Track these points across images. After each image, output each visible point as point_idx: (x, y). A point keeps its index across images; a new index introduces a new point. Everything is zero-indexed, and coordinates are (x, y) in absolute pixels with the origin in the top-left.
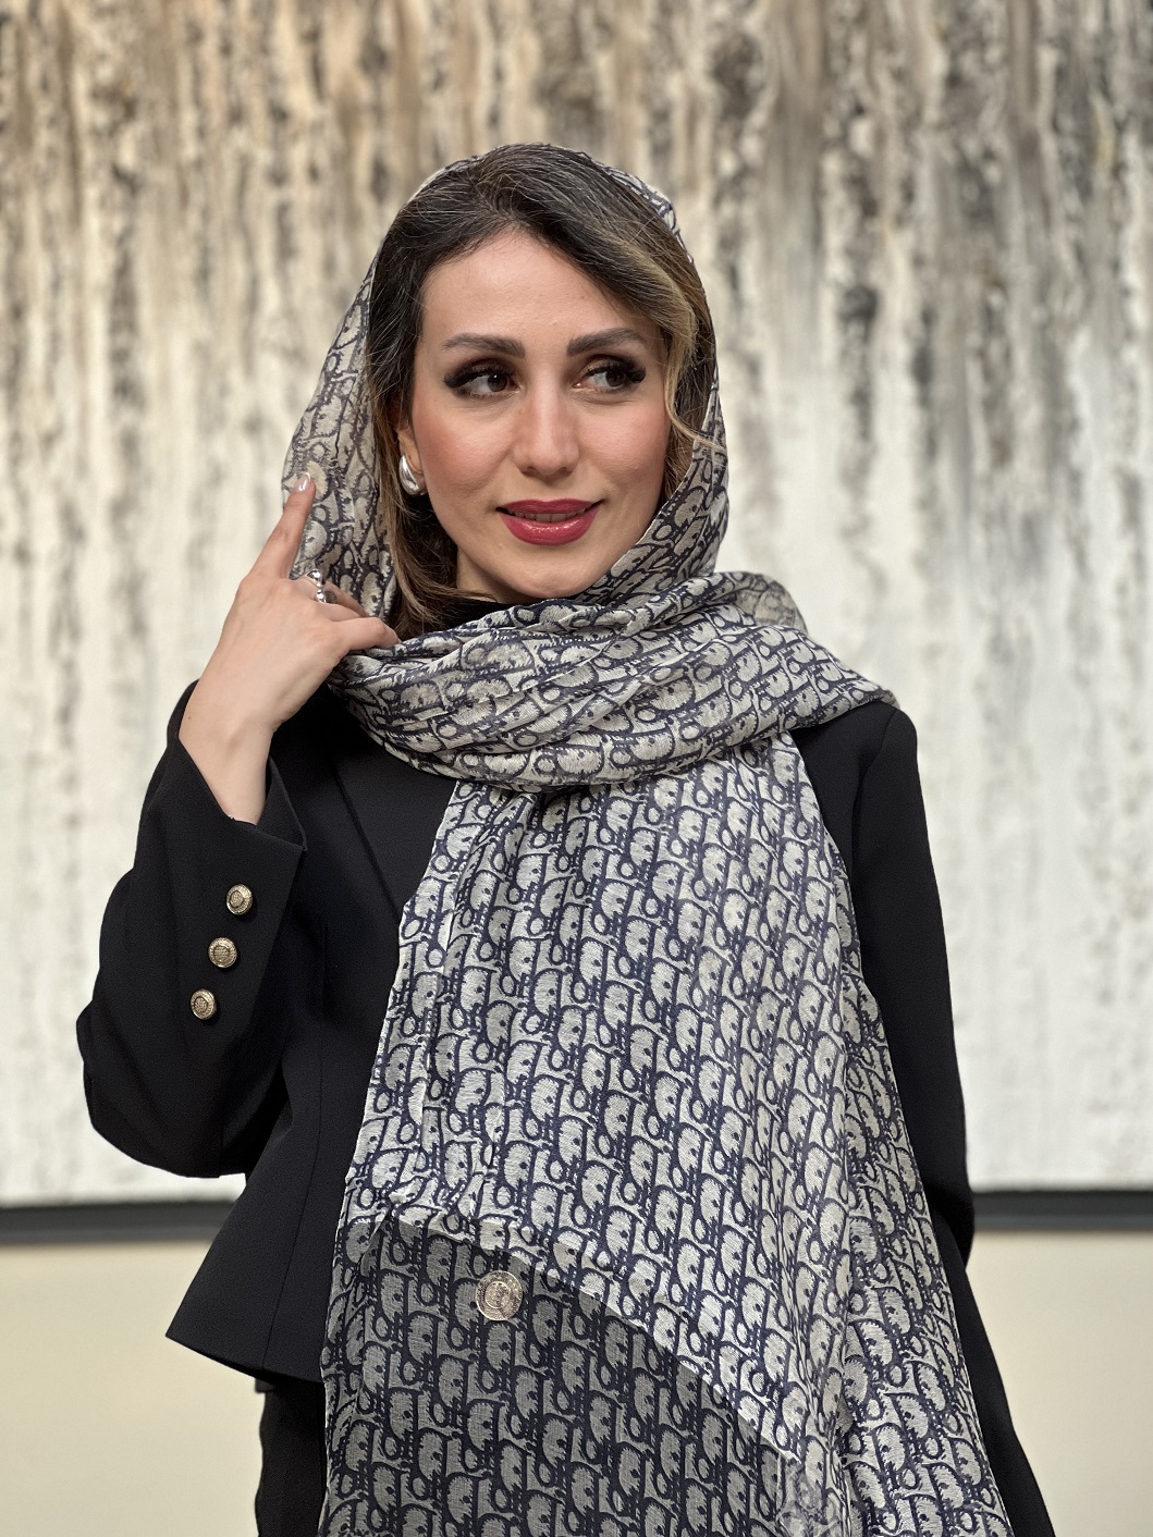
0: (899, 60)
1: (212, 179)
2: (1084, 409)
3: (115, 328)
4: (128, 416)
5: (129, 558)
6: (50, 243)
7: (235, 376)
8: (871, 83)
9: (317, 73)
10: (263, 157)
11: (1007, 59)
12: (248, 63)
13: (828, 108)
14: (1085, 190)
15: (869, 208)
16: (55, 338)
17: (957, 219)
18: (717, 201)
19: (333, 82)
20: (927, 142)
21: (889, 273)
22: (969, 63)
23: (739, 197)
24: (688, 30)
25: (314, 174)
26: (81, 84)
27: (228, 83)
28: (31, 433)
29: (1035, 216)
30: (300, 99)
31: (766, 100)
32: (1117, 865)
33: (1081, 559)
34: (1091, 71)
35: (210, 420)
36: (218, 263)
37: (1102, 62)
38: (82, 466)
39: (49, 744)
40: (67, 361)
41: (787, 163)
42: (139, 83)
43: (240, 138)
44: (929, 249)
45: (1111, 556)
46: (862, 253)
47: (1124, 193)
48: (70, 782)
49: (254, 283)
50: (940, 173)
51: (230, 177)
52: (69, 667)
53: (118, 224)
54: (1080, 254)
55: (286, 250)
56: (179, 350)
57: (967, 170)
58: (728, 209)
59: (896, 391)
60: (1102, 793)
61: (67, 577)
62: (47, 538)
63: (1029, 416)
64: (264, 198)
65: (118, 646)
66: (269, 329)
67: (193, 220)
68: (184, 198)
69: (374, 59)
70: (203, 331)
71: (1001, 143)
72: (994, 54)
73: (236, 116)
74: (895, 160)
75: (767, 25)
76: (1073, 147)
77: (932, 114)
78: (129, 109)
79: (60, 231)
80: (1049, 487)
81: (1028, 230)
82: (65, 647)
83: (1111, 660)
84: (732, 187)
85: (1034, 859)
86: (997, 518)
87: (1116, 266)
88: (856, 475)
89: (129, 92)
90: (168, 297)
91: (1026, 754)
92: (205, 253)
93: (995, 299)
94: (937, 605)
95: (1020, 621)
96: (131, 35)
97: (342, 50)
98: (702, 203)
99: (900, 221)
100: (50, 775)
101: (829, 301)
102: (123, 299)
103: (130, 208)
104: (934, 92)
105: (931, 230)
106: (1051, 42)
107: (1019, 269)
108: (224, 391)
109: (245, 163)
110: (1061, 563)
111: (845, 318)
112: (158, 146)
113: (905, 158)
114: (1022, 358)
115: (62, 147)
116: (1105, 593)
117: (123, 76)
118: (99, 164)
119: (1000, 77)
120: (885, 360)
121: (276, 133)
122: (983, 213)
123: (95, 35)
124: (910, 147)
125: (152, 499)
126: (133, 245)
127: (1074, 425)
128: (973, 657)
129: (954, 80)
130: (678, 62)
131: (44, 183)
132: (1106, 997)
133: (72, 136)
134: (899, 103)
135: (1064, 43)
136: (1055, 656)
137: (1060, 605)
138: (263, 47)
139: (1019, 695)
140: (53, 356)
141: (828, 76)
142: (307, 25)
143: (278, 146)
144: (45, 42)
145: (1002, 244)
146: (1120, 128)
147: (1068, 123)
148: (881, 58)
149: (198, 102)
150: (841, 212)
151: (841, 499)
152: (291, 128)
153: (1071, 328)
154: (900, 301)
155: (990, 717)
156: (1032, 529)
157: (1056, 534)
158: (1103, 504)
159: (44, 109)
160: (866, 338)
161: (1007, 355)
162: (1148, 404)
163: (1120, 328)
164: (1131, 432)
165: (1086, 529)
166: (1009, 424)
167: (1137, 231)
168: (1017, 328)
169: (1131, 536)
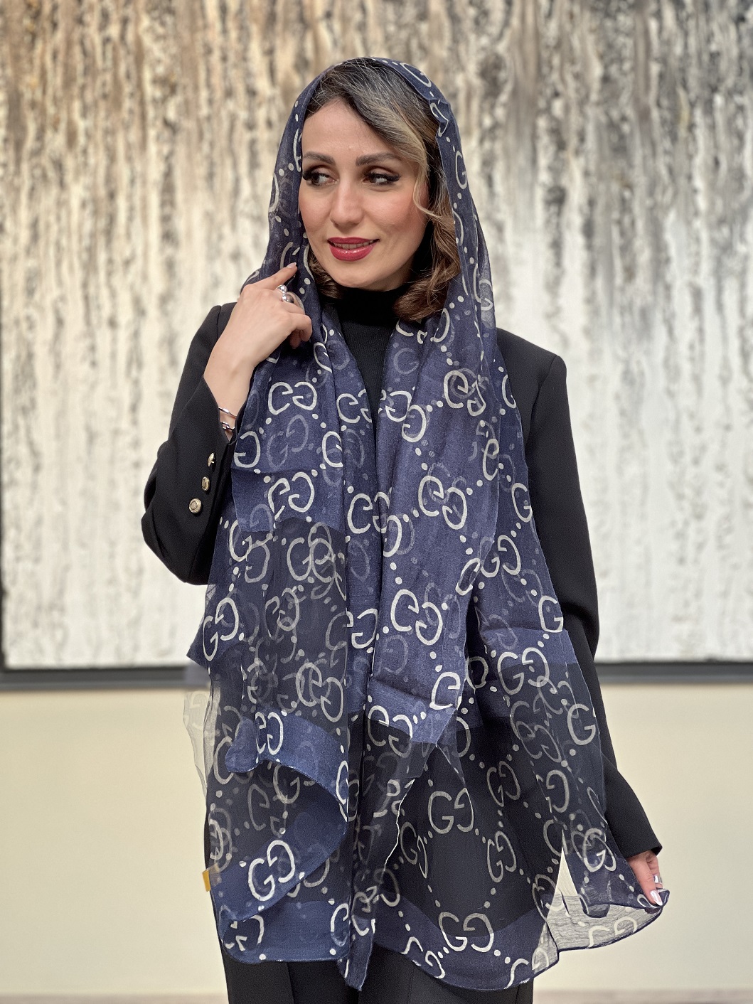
0: (578, 68)
1: (215, 126)
2: (673, 252)
3: (163, 204)
4: (169, 251)
5: (169, 326)
6: (129, 159)
7: (226, 230)
8: (563, 80)
9: (272, 71)
10: (243, 115)
11: (634, 69)
12: (235, 66)
13: (541, 93)
14: (674, 138)
15: (561, 146)
16: (131, 209)
17: (607, 152)
18: (481, 141)
19: (280, 76)
20: (591, 111)
21: (571, 180)
22: (614, 70)
23: (493, 139)
24: (467, 51)
25: (269, 124)
26: (147, 75)
27: (225, 76)
28: (118, 259)
29: (648, 151)
30: (263, 84)
31: (508, 88)
32: (688, 492)
33: (670, 331)
34: (678, 76)
35: (213, 253)
36: (218, 170)
37: (683, 70)
38: (145, 277)
39: (125, 424)
40: (138, 221)
41: (518, 121)
42: (178, 77)
43: (231, 105)
44: (592, 167)
45: (686, 330)
46: (557, 169)
47: (694, 139)
48: (136, 444)
49: (237, 181)
50: (598, 127)
51: (226, 125)
52: (136, 382)
53: (166, 150)
54: (671, 170)
55: (254, 164)
56: (197, 216)
57: (613, 126)
58: (487, 145)
59: (574, 241)
60: (681, 454)
61: (136, 335)
62: (125, 315)
63: (644, 256)
64: (243, 136)
65: (162, 372)
66: (244, 205)
67: (206, 147)
68: (201, 136)
69: (302, 64)
70: (210, 206)
71: (630, 112)
72: (627, 66)
73: (229, 93)
74: (575, 121)
75: (509, 49)
76: (667, 115)
77: (594, 97)
78: (173, 89)
79: (135, 153)
80: (654, 293)
81: (644, 158)
82: (134, 373)
83: (686, 384)
84: (490, 134)
85: (645, 488)
86: (626, 309)
87: (690, 178)
88: (553, 285)
89: (173, 79)
90: (192, 188)
91: (641, 433)
92: (212, 165)
93: (627, 194)
94: (595, 354)
95: (639, 363)
96: (174, 50)
97: (285, 59)
98: (474, 142)
99: (577, 153)
100: (125, 440)
101: (540, 194)
102: (168, 189)
103: (172, 141)
104: (596, 86)
105: (593, 157)
106: (657, 60)
107: (640, 179)
108: (221, 237)
109: (233, 118)
110: (660, 332)
111: (548, 203)
112: (187, 108)
113: (581, 119)
114: (640, 225)
115: (137, 109)
116: (683, 348)
117: (170, 71)
118: (156, 118)
119: (630, 78)
120: (569, 226)
121: (250, 102)
122: (620, 149)
123: (155, 49)
124: (582, 113)
125: (181, 294)
126: (173, 161)
127: (668, 260)
128: (614, 381)
129: (606, 79)
130: (462, 68)
131: (127, 127)
132: (682, 561)
133: (142, 103)
134: (577, 91)
135: (664, 60)
136: (656, 381)
137: (660, 355)
138: (244, 57)
139: (637, 402)
140: (130, 219)
141: (540, 76)
142: (267, 45)
143: (250, 109)
144: (128, 53)
145: (631, 166)
146: (692, 105)
147: (665, 102)
148: (567, 66)
149: (209, 85)
150: (546, 148)
151: (546, 298)
152: (258, 99)
153: (666, 209)
154: (577, 194)
155: (623, 413)
156: (645, 314)
157: (658, 317)
158: (682, 301)
159: (127, 88)
160: (559, 214)
161: (633, 223)
162: (706, 250)
163: (692, 210)
164: (697, 264)
165: (673, 315)
166: (634, 260)
167: (701, 159)
168: (638, 209)
169: (697, 319)
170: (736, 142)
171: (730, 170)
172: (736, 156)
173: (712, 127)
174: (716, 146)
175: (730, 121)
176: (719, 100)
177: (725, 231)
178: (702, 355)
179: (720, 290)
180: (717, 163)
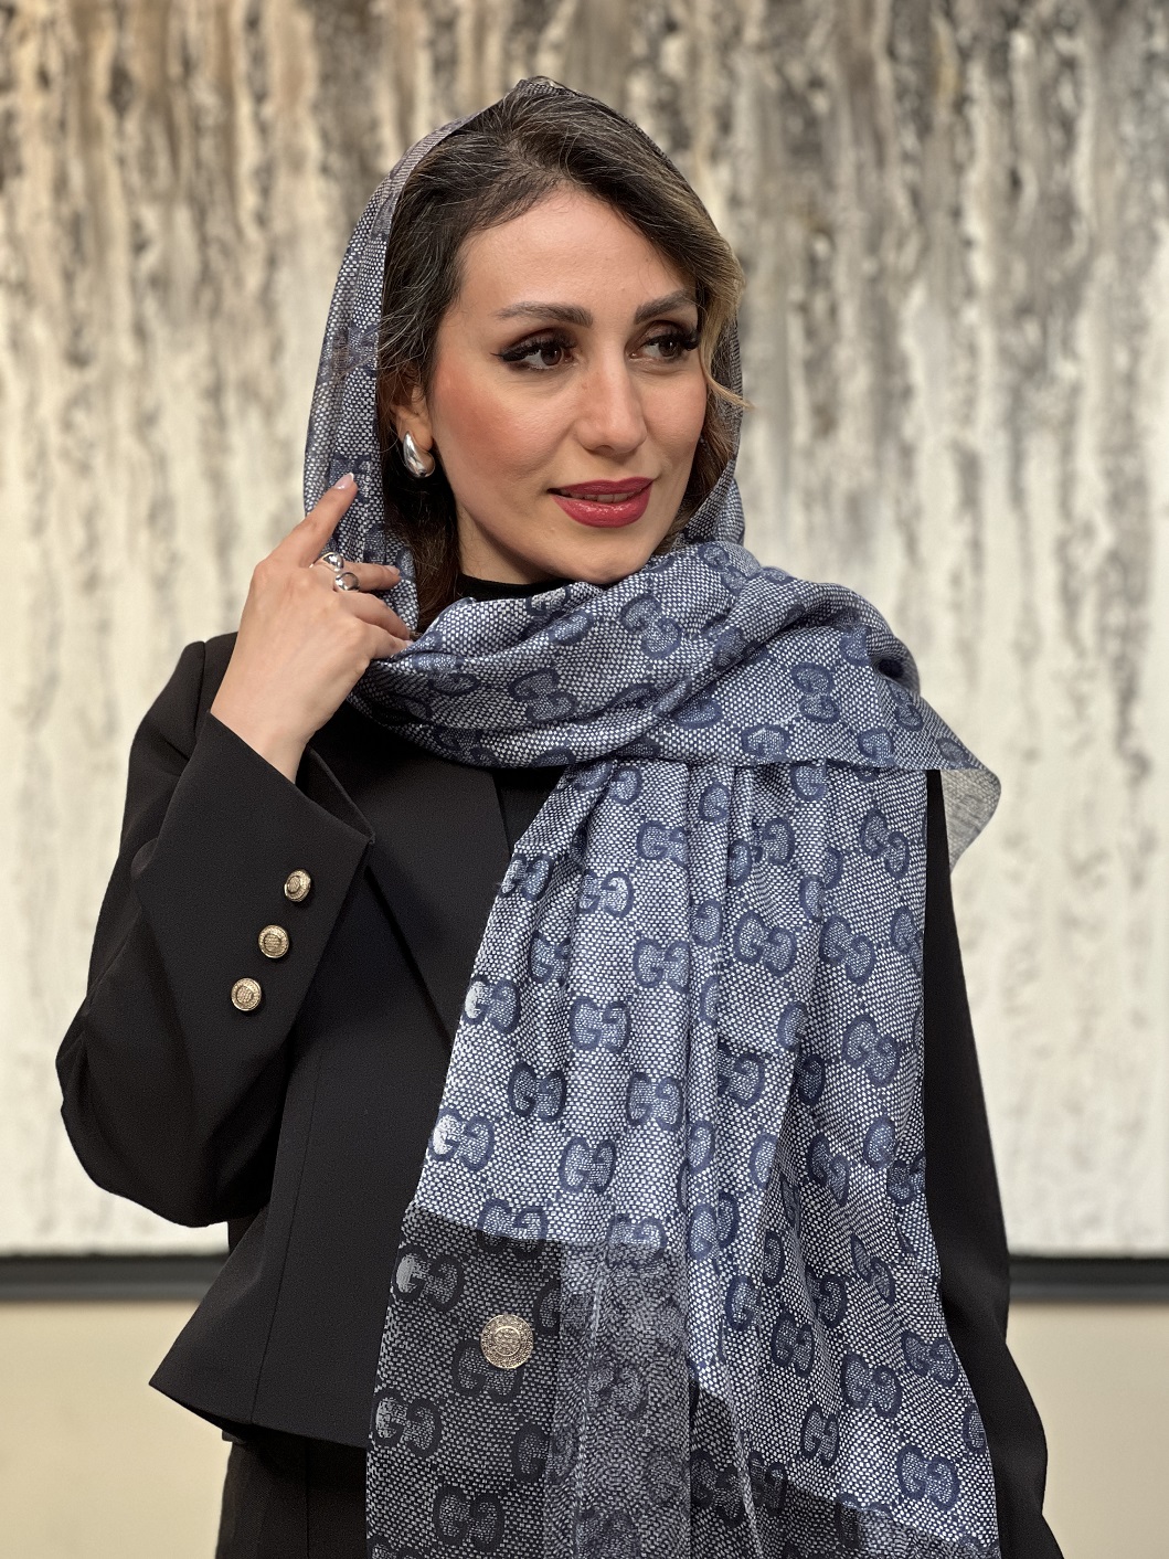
2: (918, 375)
13: (637, 22)
14: (924, 128)
15: (681, 139)
17: (780, 156)
20: (747, 66)
25: (44, 78)
29: (868, 153)
31: (565, 11)
33: (911, 545)
44: (747, 189)
45: (944, 543)
47: (968, 131)
50: (761, 101)
54: (916, 197)
57: (792, 98)
63: (857, 383)
71: (829, 68)
74: (709, 83)
76: (910, 75)
77: (752, 33)
80: (878, 463)
81: (860, 168)
83: (943, 660)
86: (817, 496)
87: (956, 214)
93: (821, 247)
99: (715, 156)
104: (755, 8)
105: (749, 167)
107: (848, 214)
110: (889, 547)
113: (723, 84)
114: (849, 314)
116: (938, 582)
122: (808, 148)
124: (728, 71)
127: (907, 393)
134: (716, 19)
145: (830, 185)
146: (964, 55)
147: (905, 48)
152: (19, 26)
153: (907, 281)
156: (857, 507)
157: (884, 516)
158: (937, 481)
161: (833, 311)
162: (990, 372)
163: (959, 282)
164: (970, 402)
165: (917, 512)
166: (834, 390)
167: (980, 175)
168: (842, 279)
169: (968, 519)
170: (1057, 136)
171: (1044, 197)
172: (1058, 168)
173: (1007, 104)
174: (1015, 146)
175: (1046, 91)
176: (1021, 44)
177: (1031, 331)
178: (979, 596)
179: (1017, 459)
180: (1015, 182)
